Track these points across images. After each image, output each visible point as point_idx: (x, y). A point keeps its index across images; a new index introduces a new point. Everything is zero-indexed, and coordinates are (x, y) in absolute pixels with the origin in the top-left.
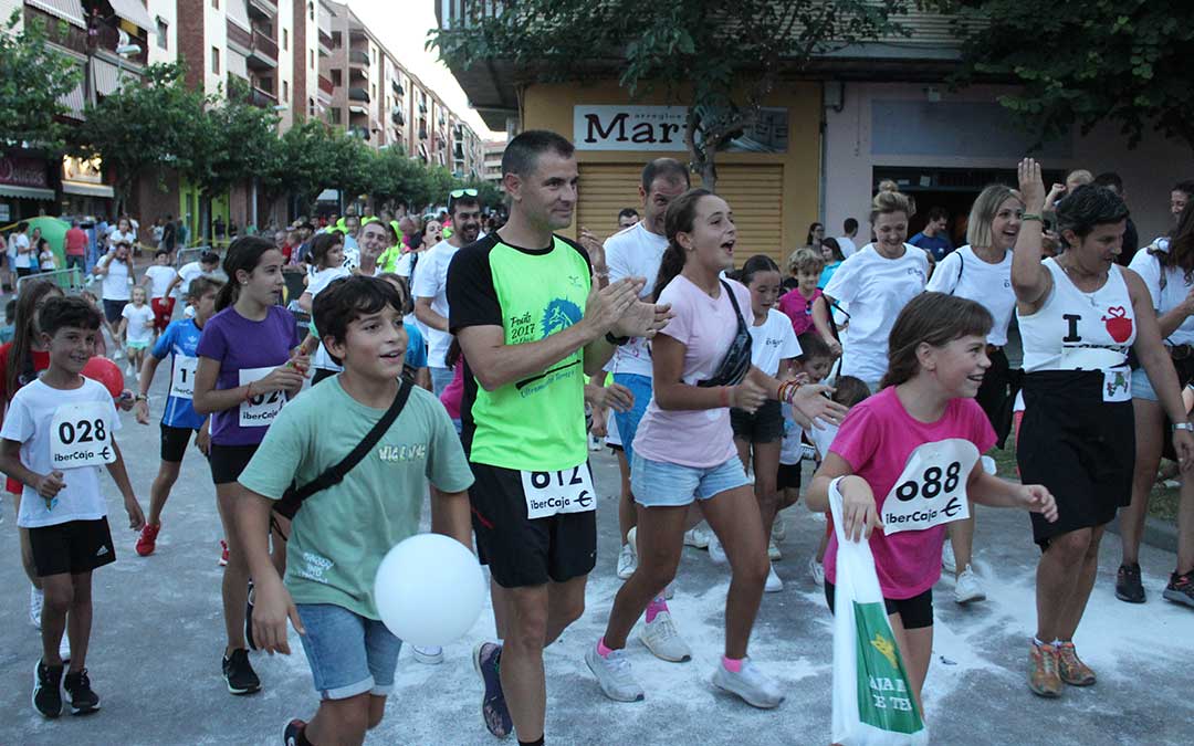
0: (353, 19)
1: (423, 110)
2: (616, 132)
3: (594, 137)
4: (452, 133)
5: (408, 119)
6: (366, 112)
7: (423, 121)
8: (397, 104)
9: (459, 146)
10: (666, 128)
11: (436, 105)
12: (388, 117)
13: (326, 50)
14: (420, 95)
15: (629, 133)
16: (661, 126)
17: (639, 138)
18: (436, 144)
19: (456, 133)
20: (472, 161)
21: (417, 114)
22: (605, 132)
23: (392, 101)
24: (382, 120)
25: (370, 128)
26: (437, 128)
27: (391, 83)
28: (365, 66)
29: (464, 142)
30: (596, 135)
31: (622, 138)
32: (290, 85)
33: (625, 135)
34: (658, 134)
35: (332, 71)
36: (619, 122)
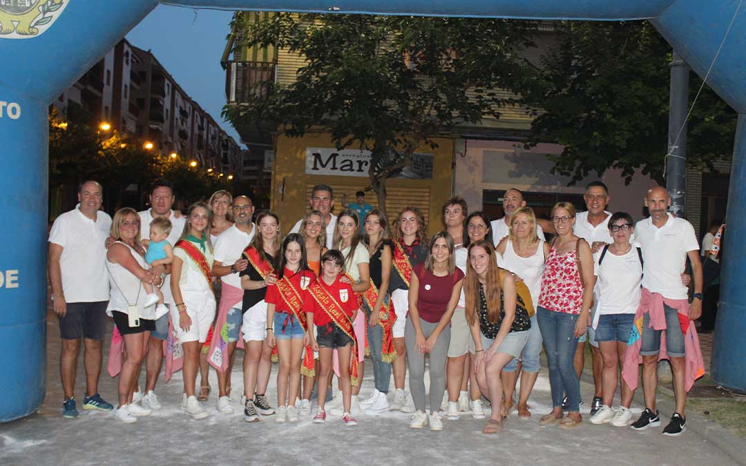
0: (156, 64)
1: (201, 128)
2: (330, 164)
3: (317, 167)
4: (221, 146)
5: (189, 135)
6: (160, 129)
7: (200, 136)
8: (182, 124)
9: (225, 155)
10: (360, 163)
11: (210, 125)
12: (176, 133)
13: (135, 85)
14: (199, 118)
15: (338, 165)
16: (358, 161)
17: (344, 168)
18: (209, 153)
19: (223, 145)
20: (234, 166)
21: (196, 131)
22: (324, 163)
23: (179, 121)
24: (172, 136)
25: (163, 141)
26: (210, 141)
27: (179, 108)
28: (162, 98)
29: (229, 152)
30: (318, 165)
31: (334, 168)
32: (110, 108)
33: (336, 166)
34: (356, 166)
35: (138, 99)
36: (332, 159)
